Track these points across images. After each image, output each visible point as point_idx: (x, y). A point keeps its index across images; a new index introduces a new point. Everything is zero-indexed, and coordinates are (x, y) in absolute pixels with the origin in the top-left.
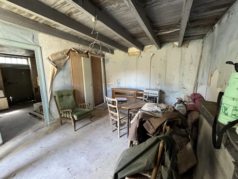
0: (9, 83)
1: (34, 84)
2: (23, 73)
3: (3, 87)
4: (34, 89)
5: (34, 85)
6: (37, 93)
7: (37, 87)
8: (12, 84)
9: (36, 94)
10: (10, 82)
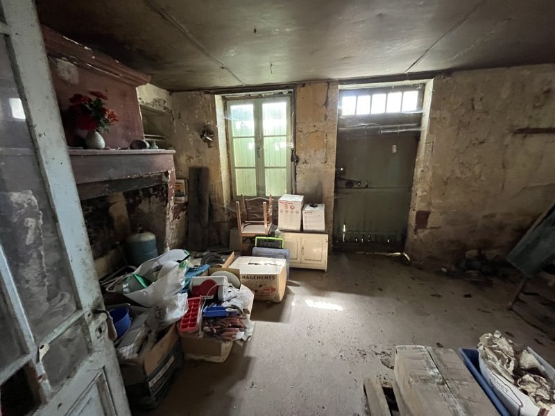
0: (350, 184)
1: (419, 193)
2: (395, 150)
3: (333, 194)
4: (413, 214)
5: (418, 199)
6: (419, 230)
7: (425, 209)
8: (355, 186)
9: (416, 237)
10: (351, 179)
